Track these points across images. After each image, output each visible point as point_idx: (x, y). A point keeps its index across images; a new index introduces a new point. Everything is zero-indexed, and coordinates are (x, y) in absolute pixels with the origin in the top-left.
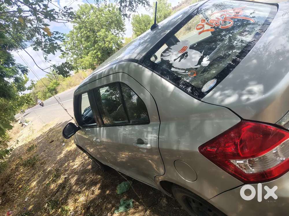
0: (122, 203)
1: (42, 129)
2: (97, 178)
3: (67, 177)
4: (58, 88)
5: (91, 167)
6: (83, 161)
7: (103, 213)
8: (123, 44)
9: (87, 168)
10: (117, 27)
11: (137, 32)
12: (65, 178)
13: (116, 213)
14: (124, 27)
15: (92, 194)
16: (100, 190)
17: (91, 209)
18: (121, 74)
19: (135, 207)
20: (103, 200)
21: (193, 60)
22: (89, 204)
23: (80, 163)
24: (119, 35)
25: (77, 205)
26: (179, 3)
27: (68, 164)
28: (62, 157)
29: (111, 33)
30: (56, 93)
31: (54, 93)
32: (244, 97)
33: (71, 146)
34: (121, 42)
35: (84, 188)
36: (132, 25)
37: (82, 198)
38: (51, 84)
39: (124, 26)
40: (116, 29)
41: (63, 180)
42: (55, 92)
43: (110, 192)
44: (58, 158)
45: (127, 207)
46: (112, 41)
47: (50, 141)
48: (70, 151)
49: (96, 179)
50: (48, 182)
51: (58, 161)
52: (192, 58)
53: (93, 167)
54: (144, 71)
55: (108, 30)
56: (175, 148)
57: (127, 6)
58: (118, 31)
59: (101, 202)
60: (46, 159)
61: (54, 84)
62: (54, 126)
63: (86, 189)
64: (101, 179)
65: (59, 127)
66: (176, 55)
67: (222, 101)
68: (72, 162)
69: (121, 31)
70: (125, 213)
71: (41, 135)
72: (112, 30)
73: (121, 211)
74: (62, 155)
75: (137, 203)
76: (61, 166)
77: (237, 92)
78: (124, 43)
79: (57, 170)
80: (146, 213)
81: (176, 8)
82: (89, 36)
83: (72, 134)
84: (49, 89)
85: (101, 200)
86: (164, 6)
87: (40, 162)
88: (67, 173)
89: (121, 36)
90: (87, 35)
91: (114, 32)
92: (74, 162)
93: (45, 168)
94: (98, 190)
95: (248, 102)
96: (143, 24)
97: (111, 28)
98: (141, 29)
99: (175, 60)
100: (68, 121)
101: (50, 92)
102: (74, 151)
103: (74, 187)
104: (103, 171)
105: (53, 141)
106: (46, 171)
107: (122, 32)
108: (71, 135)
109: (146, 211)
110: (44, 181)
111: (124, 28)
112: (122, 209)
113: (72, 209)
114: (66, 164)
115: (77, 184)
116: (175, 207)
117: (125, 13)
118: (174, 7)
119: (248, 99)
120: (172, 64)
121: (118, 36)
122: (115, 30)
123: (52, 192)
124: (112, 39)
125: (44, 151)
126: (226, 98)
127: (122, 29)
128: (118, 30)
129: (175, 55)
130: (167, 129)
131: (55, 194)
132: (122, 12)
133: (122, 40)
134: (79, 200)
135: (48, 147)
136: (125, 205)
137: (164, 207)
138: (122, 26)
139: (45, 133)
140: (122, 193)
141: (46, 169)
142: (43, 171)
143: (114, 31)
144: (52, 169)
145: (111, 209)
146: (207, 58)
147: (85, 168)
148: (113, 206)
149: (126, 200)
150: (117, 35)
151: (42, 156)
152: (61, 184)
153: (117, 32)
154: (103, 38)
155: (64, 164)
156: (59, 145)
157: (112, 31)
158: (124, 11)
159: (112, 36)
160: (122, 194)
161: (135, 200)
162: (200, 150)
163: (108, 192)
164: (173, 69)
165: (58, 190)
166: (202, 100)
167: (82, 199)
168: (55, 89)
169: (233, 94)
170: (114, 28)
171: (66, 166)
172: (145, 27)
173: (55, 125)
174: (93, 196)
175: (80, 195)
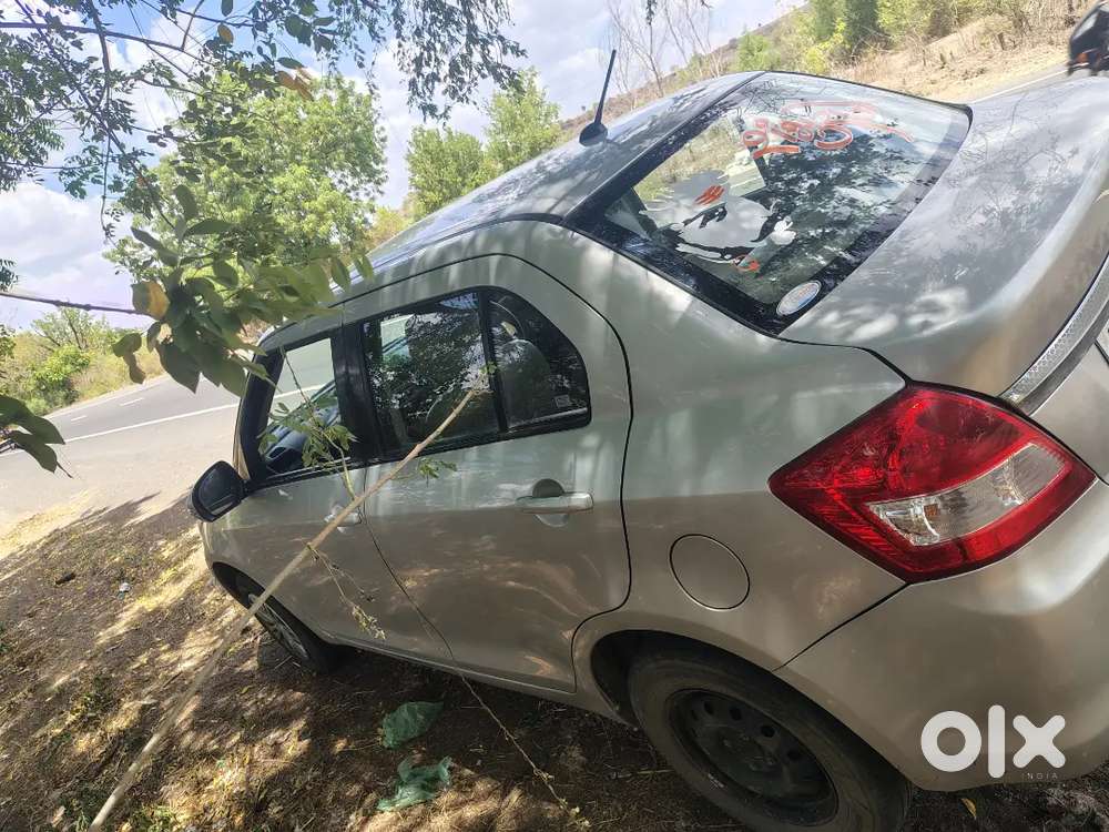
0: (404, 776)
1: (14, 534)
2: (290, 700)
3: (151, 706)
4: (82, 381)
5: (256, 664)
6: (217, 645)
7: (329, 815)
8: (371, 227)
9: (238, 669)
10: (354, 164)
11: (427, 193)
12: (144, 708)
13: (382, 812)
14: (380, 167)
15: (274, 756)
16: (306, 742)
17: (274, 810)
18: (494, 260)
19: (460, 787)
20: (325, 771)
21: (745, 225)
22: (261, 792)
23: (204, 653)
24: (357, 194)
25: (204, 800)
26: (584, 108)
27: (151, 660)
28: (121, 632)
29: (326, 182)
30: (70, 399)
31: (60, 400)
32: (916, 320)
33: (157, 592)
34: (365, 221)
35: (236, 738)
36: (409, 165)
37: (230, 772)
38: (54, 361)
39: (383, 162)
40: (346, 172)
41: (134, 716)
42: (66, 397)
43: (349, 743)
44: (103, 637)
45: (431, 786)
46: (329, 214)
47: (59, 576)
48: (157, 611)
49: (285, 704)
50: (58, 731)
51: (101, 648)
52: (738, 220)
53: (264, 667)
54: (584, 248)
55: (318, 171)
56: (685, 490)
57: (439, 80)
58: (356, 180)
59: (315, 779)
60: (42, 644)
61: (66, 360)
62: (74, 520)
63: (245, 741)
64: (307, 704)
65: (95, 524)
66: (689, 208)
67: (849, 332)
68: (169, 650)
69: (369, 181)
70: (421, 807)
71: (12, 555)
72: (331, 173)
73: (402, 801)
74: (120, 628)
75: (467, 772)
76: (120, 665)
77: (891, 308)
78: (374, 224)
79: (102, 682)
80: (507, 800)
81: (572, 125)
82: (238, 185)
83: (226, 506)
84: (41, 380)
85: (315, 773)
86: (531, 111)
87: (16, 657)
88: (149, 689)
89: (365, 200)
90: (231, 181)
91: (340, 182)
92: (178, 648)
93: (42, 677)
94: (300, 740)
95: (926, 333)
96: (453, 168)
97: (329, 165)
98: (440, 181)
99: (686, 223)
100: (137, 500)
101: (46, 391)
102: (173, 610)
103: (188, 738)
104: (314, 674)
105: (73, 576)
106: (48, 690)
107: (372, 184)
108: (222, 509)
109: (505, 793)
110: (37, 727)
111: (379, 172)
112: (407, 796)
113: (183, 816)
114: (143, 659)
115: (198, 725)
116: (615, 770)
117: (428, 102)
118: (565, 121)
119: (926, 325)
120: (678, 233)
121: (354, 198)
122: (343, 176)
123: (80, 767)
124: (331, 205)
125: (30, 616)
126: (859, 326)
127: (372, 174)
128: (355, 174)
129: (686, 209)
130: (657, 431)
131: (99, 771)
132: (419, 95)
133: (368, 215)
134: (215, 781)
135: (50, 599)
136: (419, 780)
137: (575, 774)
138: (372, 163)
139: (29, 548)
140: (403, 744)
141: (48, 683)
142: (30, 691)
143: (339, 176)
144: (78, 679)
145: (362, 801)
146: (788, 223)
147: (230, 670)
148: (368, 790)
149: (418, 766)
150: (352, 194)
151: (21, 633)
152: (122, 735)
153: (350, 181)
154: (295, 200)
155: (133, 659)
156: (102, 593)
157: (333, 176)
158: (428, 94)
159: (330, 196)
160: (404, 747)
161: (457, 762)
162: (773, 487)
163: (340, 745)
164: (681, 248)
165: (110, 757)
166: (780, 335)
167: (228, 777)
168: (66, 384)
169: (880, 314)
170: (341, 167)
171: (143, 665)
172: (460, 179)
173: (79, 517)
174: (280, 763)
175: (218, 762)
